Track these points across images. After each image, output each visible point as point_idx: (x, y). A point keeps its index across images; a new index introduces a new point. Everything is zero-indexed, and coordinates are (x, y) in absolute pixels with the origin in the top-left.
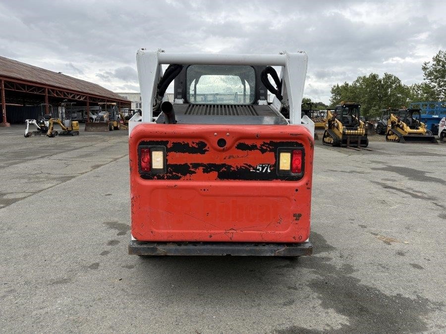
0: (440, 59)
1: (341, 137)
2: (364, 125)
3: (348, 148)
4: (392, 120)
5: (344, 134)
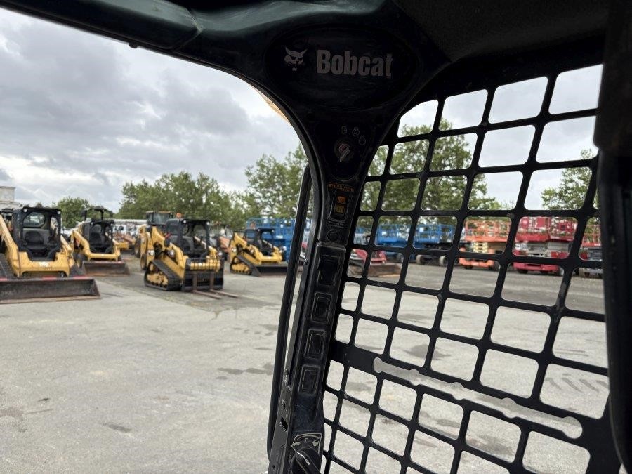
0: (264, 164)
1: (181, 274)
2: (217, 254)
3: (196, 293)
4: (237, 242)
5: (188, 269)
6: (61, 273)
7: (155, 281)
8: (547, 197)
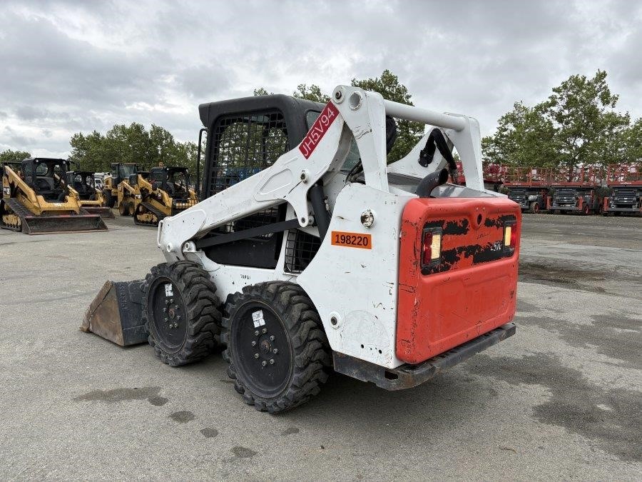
5: (174, 208)
6: (71, 212)
7: (145, 220)
8: (485, 144)
